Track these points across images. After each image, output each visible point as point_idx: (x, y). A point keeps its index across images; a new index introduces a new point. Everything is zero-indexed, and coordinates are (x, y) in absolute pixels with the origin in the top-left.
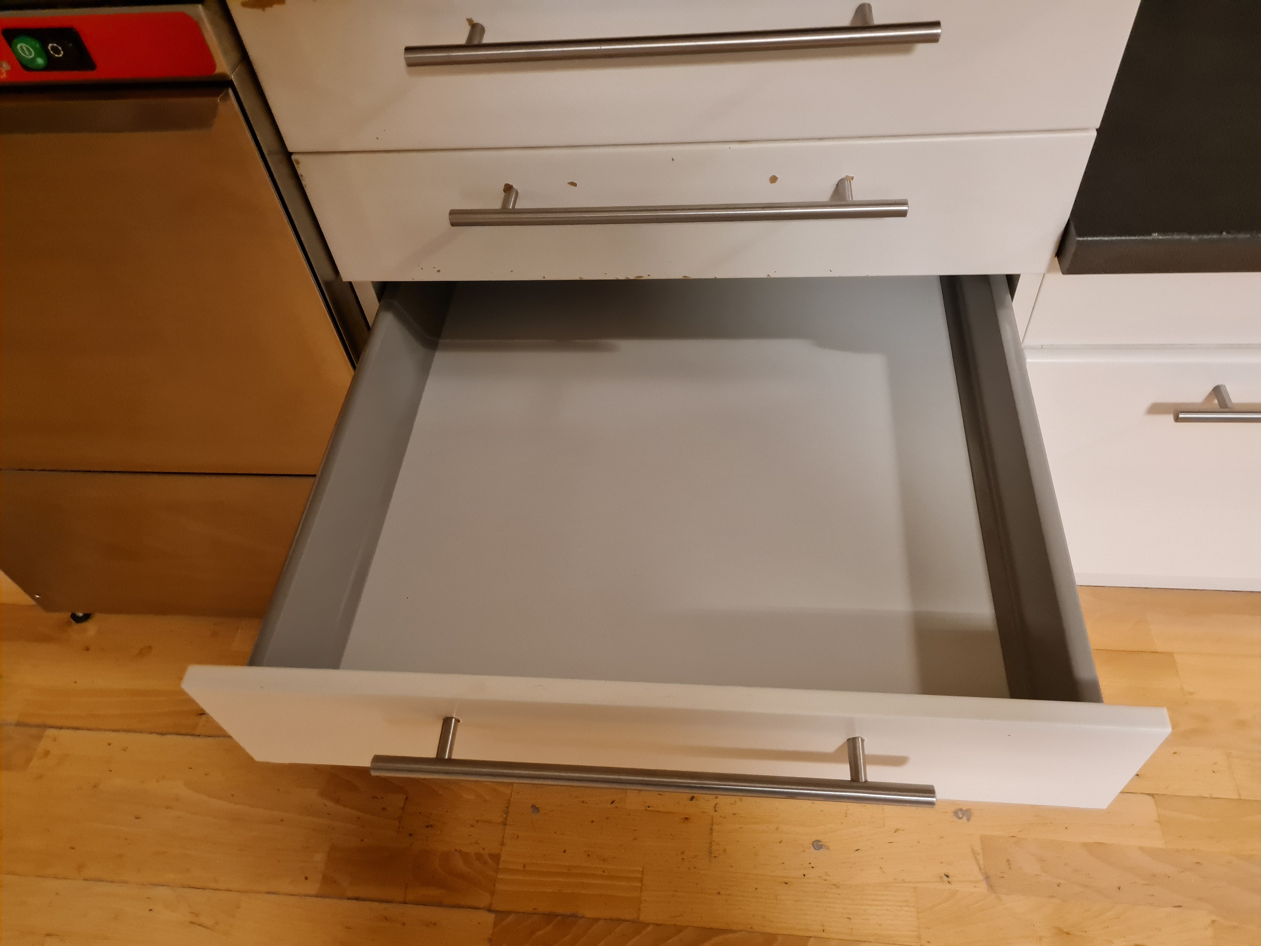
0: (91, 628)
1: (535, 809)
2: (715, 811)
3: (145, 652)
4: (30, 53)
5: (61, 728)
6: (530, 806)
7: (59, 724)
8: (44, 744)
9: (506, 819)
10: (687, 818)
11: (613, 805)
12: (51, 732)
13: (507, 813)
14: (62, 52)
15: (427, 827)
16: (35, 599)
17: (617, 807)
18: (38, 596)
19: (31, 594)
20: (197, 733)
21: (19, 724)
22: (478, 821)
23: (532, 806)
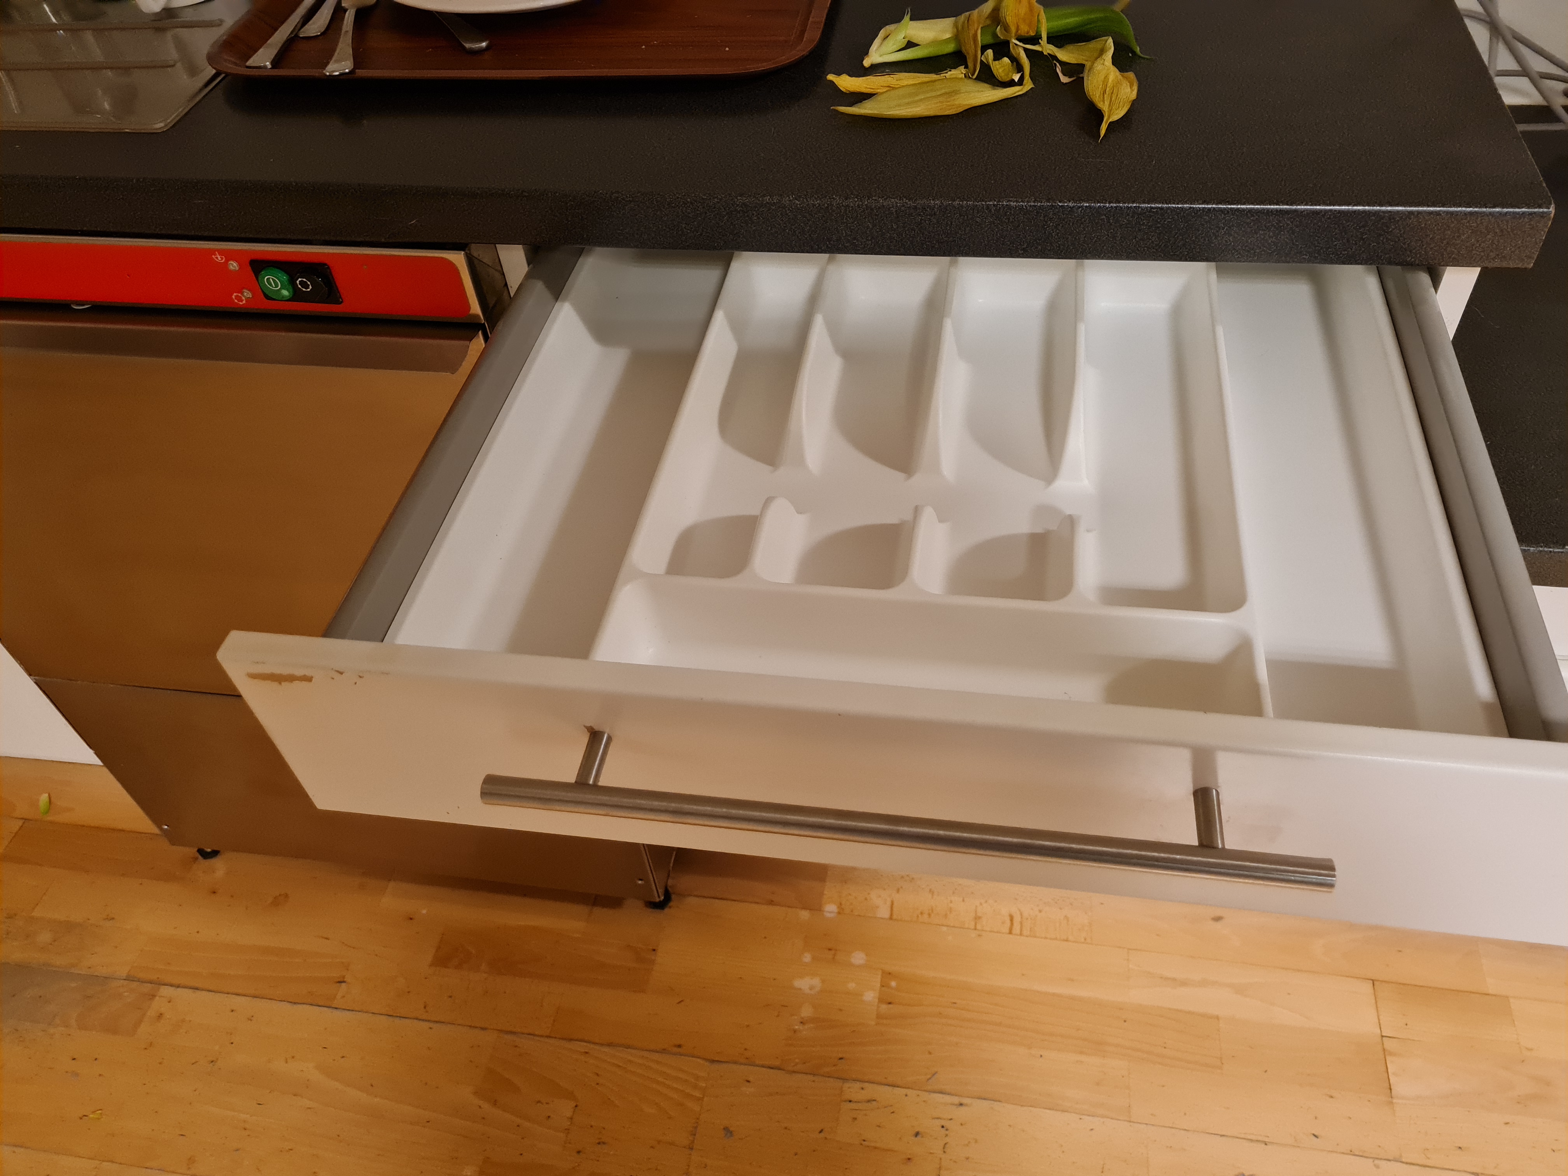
0: (219, 867)
1: (728, 1132)
2: (944, 1152)
3: (280, 901)
4: (277, 286)
5: (178, 986)
6: (722, 1127)
7: (176, 981)
8: (158, 1005)
9: (693, 1142)
10: (909, 1159)
11: (822, 1135)
12: (165, 991)
13: (695, 1135)
14: (310, 287)
15: (599, 1143)
16: (161, 829)
17: (826, 1138)
18: (166, 827)
19: (158, 823)
20: (333, 1006)
21: (129, 978)
22: (659, 1142)
23: (724, 1129)
